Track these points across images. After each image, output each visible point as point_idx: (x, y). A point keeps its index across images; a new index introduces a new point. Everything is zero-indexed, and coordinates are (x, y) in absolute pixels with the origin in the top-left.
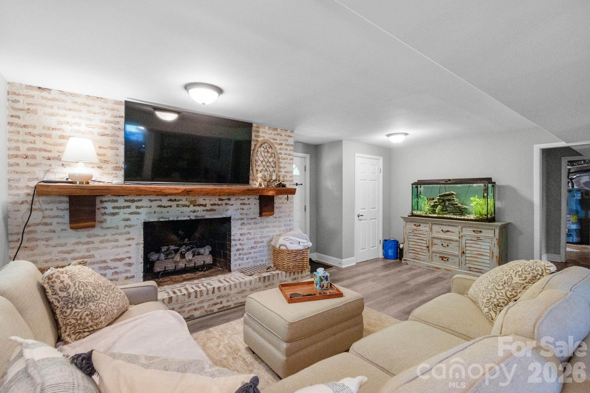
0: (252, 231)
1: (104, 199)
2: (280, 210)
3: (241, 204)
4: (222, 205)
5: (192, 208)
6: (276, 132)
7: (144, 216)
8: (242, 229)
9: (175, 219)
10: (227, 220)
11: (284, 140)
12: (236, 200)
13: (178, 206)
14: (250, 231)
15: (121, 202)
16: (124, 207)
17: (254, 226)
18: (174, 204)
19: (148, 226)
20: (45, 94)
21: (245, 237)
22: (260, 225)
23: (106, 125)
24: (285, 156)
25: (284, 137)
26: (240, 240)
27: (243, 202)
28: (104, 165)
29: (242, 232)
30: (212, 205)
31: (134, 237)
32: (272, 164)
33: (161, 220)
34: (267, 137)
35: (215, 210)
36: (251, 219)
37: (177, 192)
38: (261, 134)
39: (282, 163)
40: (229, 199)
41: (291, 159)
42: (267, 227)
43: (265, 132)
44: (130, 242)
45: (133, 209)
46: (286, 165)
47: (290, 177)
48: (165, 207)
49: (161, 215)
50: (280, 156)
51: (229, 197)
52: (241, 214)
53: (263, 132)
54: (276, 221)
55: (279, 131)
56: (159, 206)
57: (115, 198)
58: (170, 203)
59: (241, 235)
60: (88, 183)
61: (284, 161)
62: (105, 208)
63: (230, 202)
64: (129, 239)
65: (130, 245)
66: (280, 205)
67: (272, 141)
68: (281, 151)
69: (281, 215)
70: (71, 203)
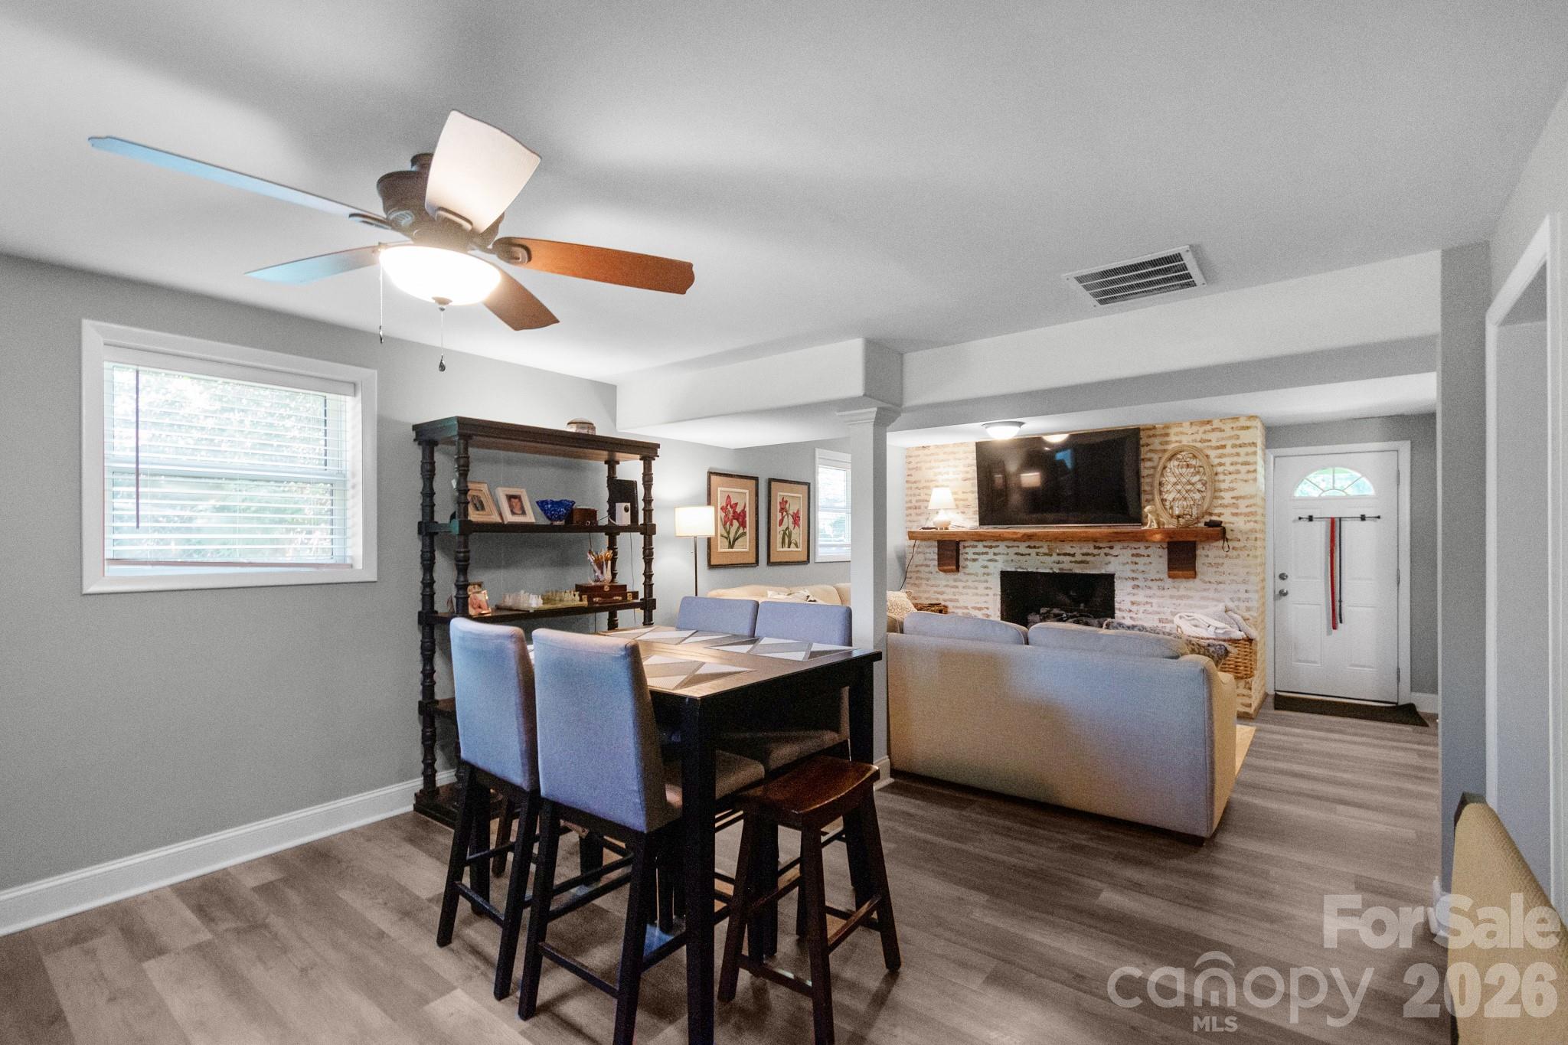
0: (1154, 601)
1: (966, 544)
2: (1221, 569)
3: (1133, 555)
4: (1099, 555)
5: (1055, 558)
6: (1208, 427)
7: (1000, 565)
8: (1134, 595)
9: (1035, 570)
10: (1110, 578)
11: (1231, 438)
12: (1124, 548)
13: (1038, 554)
14: (1149, 600)
15: (980, 548)
16: (983, 553)
17: (1160, 593)
18: (1033, 552)
19: (1005, 576)
20: (926, 451)
21: (1142, 608)
22: (1166, 593)
23: (968, 469)
24: (1231, 468)
25: (1229, 433)
26: (1130, 611)
27: (1135, 552)
28: (966, 510)
29: (1134, 599)
30: (1083, 555)
31: (991, 587)
32: (1199, 486)
33: (1019, 570)
34: (1186, 440)
35: (1088, 563)
36: (1152, 580)
37: (1015, 536)
38: (1173, 438)
39: (1224, 481)
40: (1111, 548)
41: (1249, 472)
42: (1188, 597)
43: (1182, 433)
44: (987, 591)
45: (990, 556)
46: (1238, 485)
47: (1247, 507)
48: (1022, 555)
49: (1019, 565)
50: (1220, 469)
51: (1111, 544)
52: (1133, 570)
53: (1177, 434)
54: (1208, 589)
55: (1216, 424)
56: (1016, 554)
57: (975, 543)
59: (1133, 603)
60: (947, 529)
61: (1228, 478)
62: (967, 553)
63: (1114, 552)
64: (987, 588)
65: (987, 595)
66: (1220, 561)
67: (1198, 445)
68: (1222, 460)
69: (1221, 579)
70: (939, 548)
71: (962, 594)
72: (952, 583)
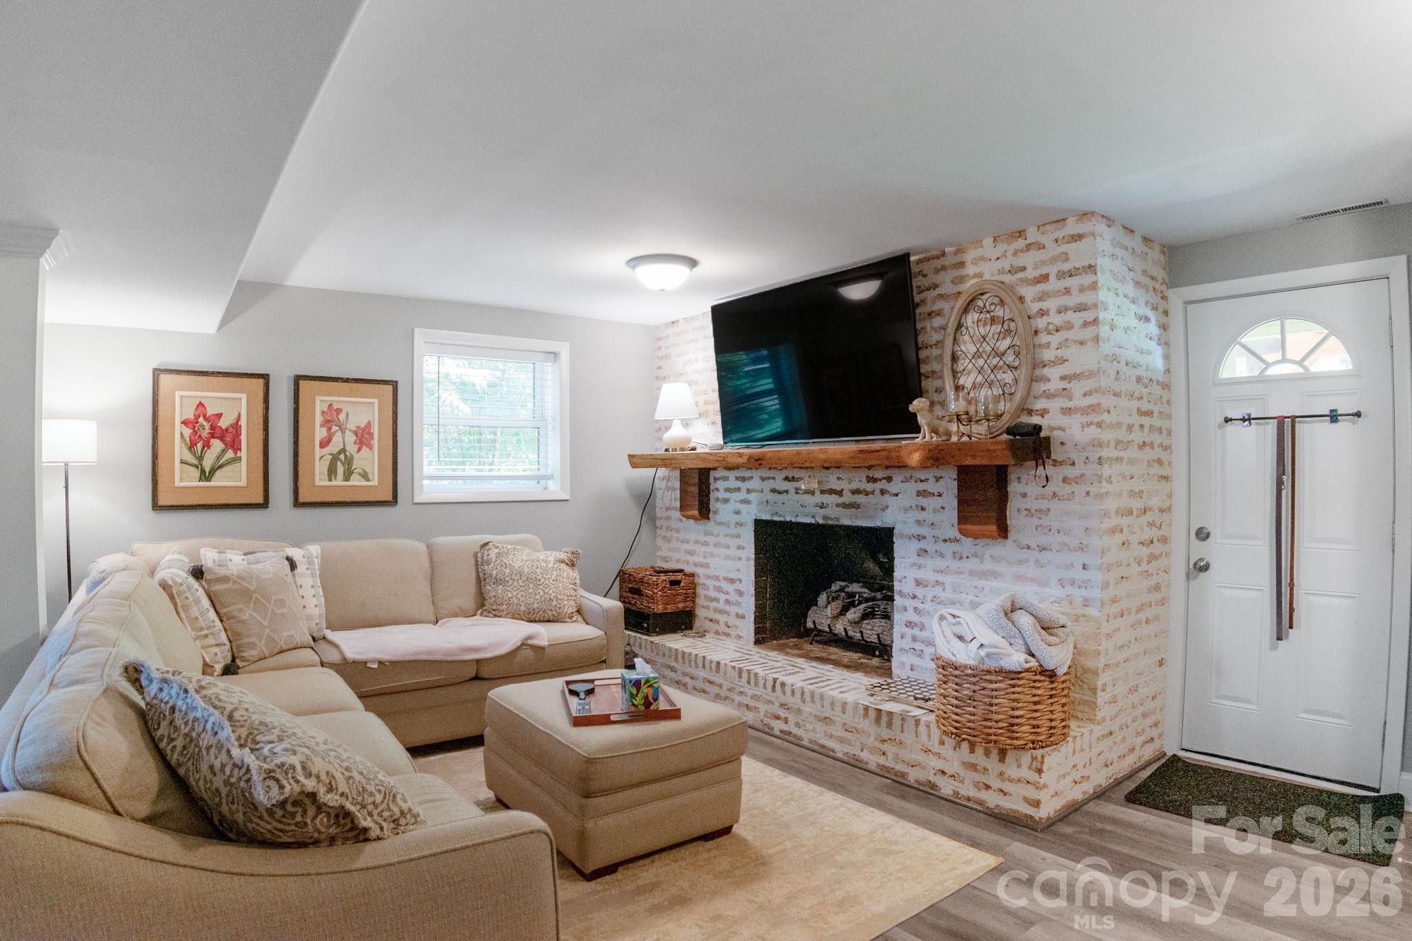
0: (947, 579)
1: (716, 474)
2: (1045, 521)
4: (873, 493)
5: (818, 498)
6: (1021, 243)
7: (754, 510)
8: (920, 567)
9: (794, 520)
10: (887, 536)
11: (1054, 260)
12: (906, 480)
13: (797, 491)
14: (941, 578)
15: (732, 481)
16: (735, 490)
17: (955, 565)
18: (790, 486)
19: (759, 528)
21: (930, 593)
22: (966, 565)
24: (1058, 320)
25: (1053, 250)
26: (914, 597)
27: (921, 486)
29: (920, 574)
30: (853, 492)
31: (744, 545)
32: (1010, 358)
33: (776, 518)
34: (989, 271)
35: (859, 507)
36: (945, 541)
37: (767, 461)
38: (970, 270)
39: (1048, 345)
40: (889, 479)
41: (1086, 324)
42: (996, 575)
43: (983, 259)
44: (740, 553)
45: (743, 494)
46: (1070, 352)
47: (1085, 395)
48: (779, 493)
49: (775, 510)
50: (1041, 323)
51: (888, 473)
52: (918, 522)
53: (975, 261)
54: (1027, 561)
55: (1032, 235)
56: (772, 491)
57: (726, 474)
58: (787, 485)
59: (918, 583)
61: (1055, 339)
62: (717, 490)
63: (893, 487)
64: (740, 547)
65: (740, 559)
66: (1044, 505)
67: (1007, 278)
68: (1044, 305)
69: (1044, 540)
70: (681, 480)
71: (712, 555)
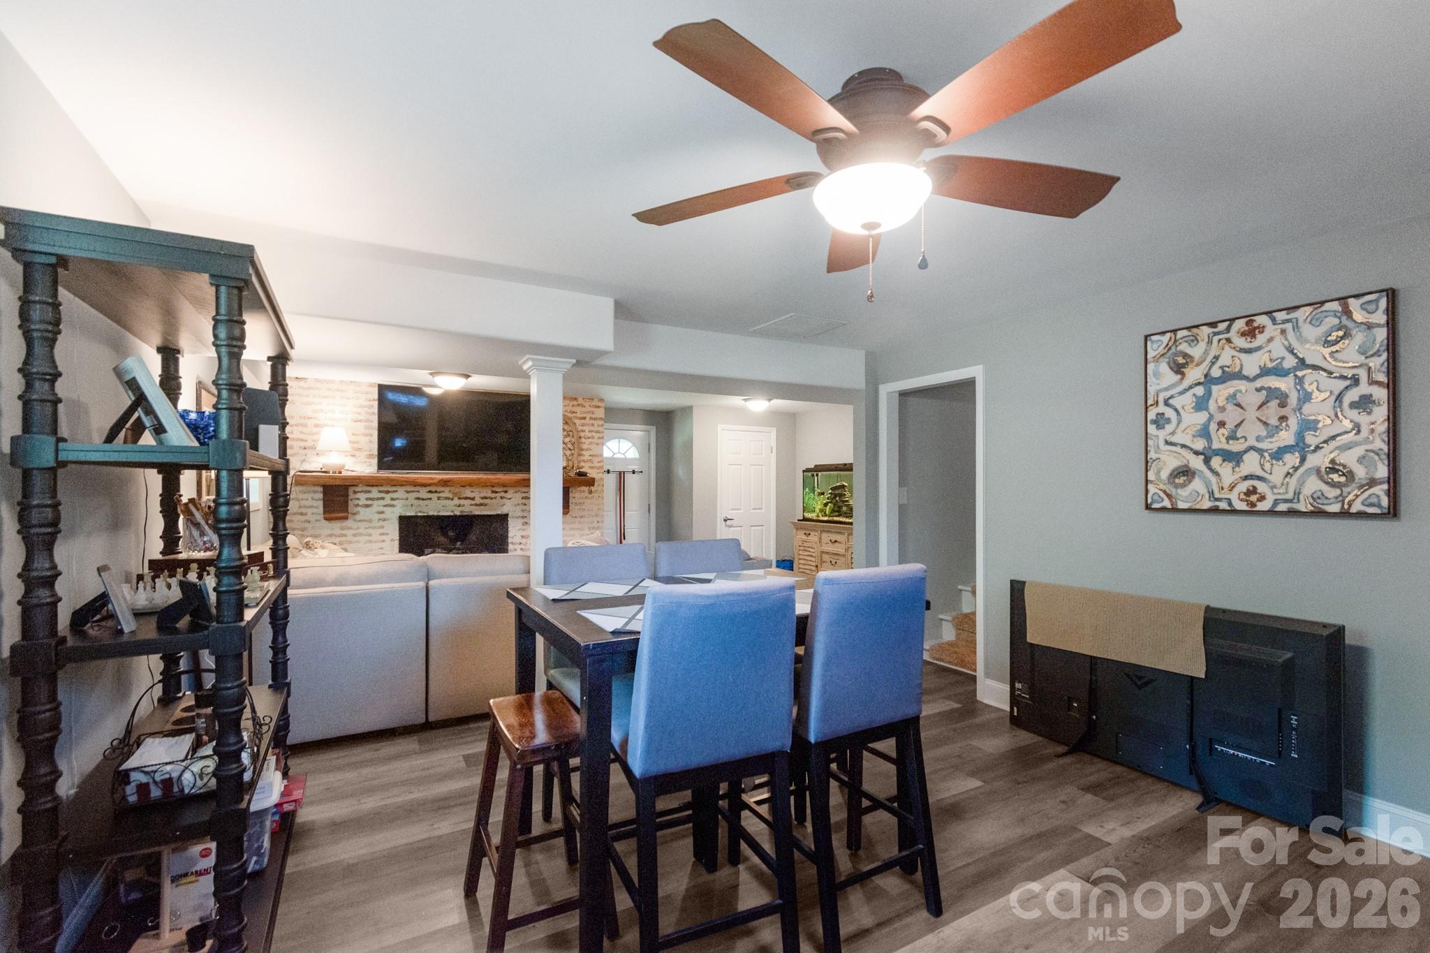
1: (357, 489)
3: (523, 498)
4: (495, 498)
5: (456, 501)
6: (575, 403)
7: (400, 509)
8: (523, 529)
9: (436, 514)
10: (504, 518)
11: (588, 412)
12: (516, 492)
13: (439, 498)
15: (375, 493)
16: (378, 499)
18: (434, 496)
19: (403, 520)
20: (302, 383)
21: (528, 541)
23: (359, 410)
24: (589, 435)
25: (588, 410)
26: (520, 543)
27: (525, 494)
28: (357, 453)
29: (523, 533)
30: (482, 498)
31: (389, 532)
32: (570, 446)
33: (419, 514)
35: (486, 505)
39: (584, 443)
40: (506, 492)
41: (599, 438)
44: (384, 537)
45: (388, 501)
46: (592, 446)
47: (597, 462)
48: (423, 499)
49: (419, 509)
50: (582, 434)
51: (505, 489)
52: (523, 511)
55: (580, 401)
56: (416, 499)
57: (368, 489)
58: (430, 495)
59: (523, 537)
60: (340, 473)
61: (588, 441)
62: (358, 499)
63: (508, 495)
64: (383, 534)
65: (383, 541)
66: (582, 501)
67: (569, 415)
68: (584, 428)
69: (581, 513)
70: (325, 493)
71: (350, 542)
72: (338, 532)
